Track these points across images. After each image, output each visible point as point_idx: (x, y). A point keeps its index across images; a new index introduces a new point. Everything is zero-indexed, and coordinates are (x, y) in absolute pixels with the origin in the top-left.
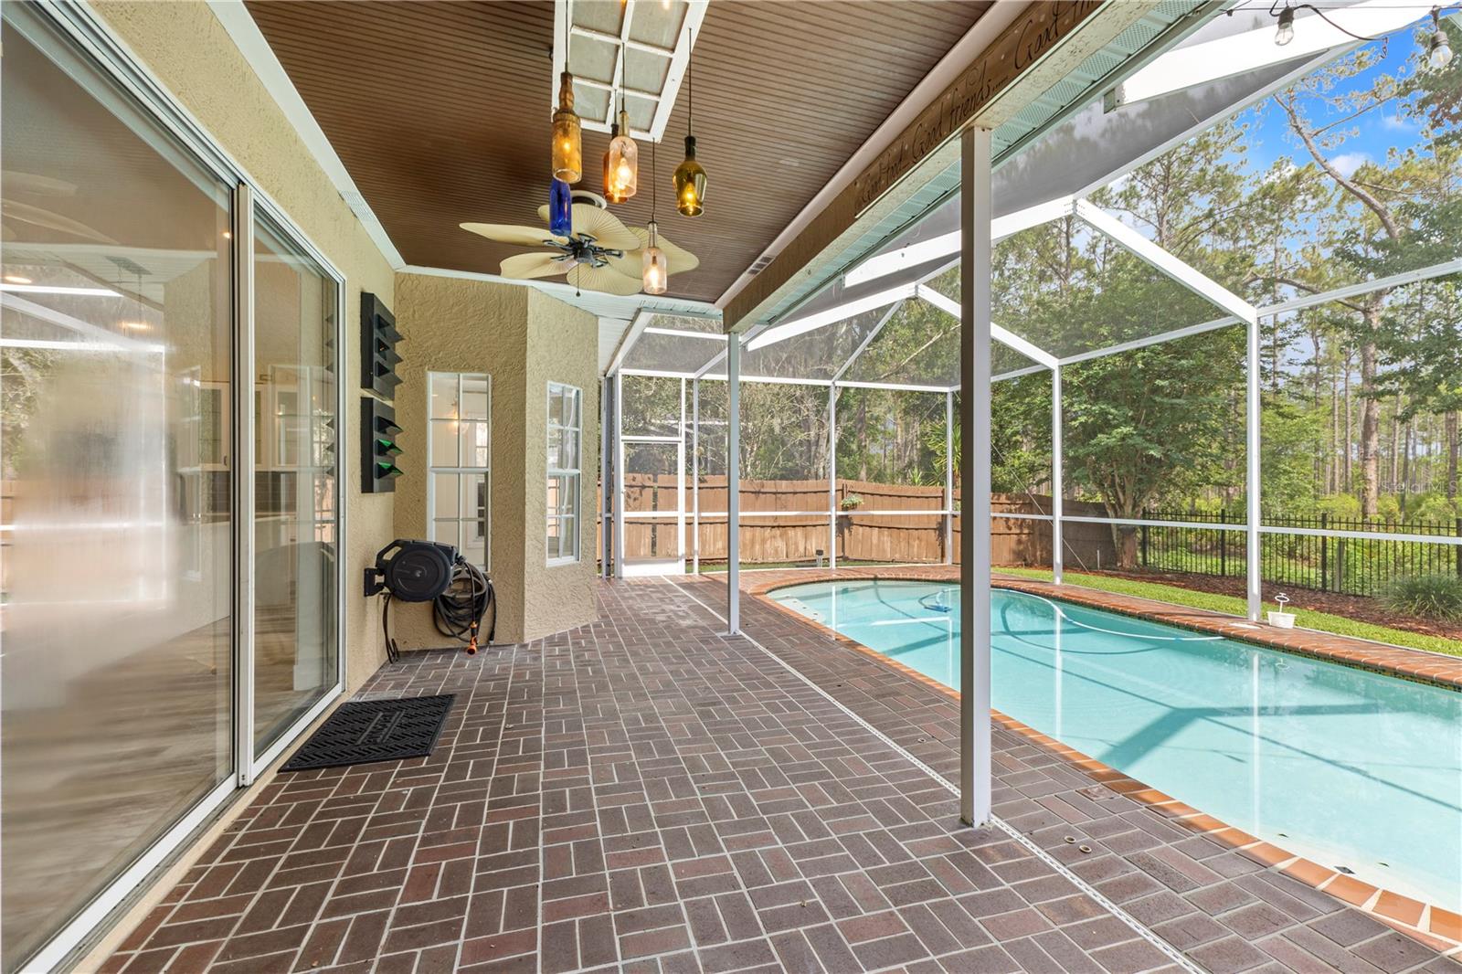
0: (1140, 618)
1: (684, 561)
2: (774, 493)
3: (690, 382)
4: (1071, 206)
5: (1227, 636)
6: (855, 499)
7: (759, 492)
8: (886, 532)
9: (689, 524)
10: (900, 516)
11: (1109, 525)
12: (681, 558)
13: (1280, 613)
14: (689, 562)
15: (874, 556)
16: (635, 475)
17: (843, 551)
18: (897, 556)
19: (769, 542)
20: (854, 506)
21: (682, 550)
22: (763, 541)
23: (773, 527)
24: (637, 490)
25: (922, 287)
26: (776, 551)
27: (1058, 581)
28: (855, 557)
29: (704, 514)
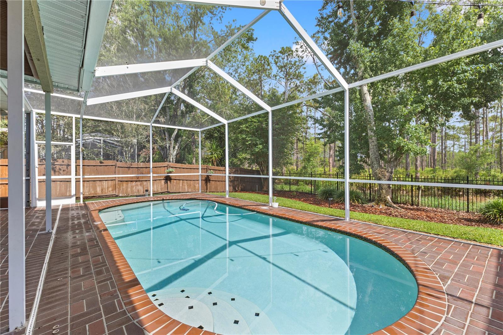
0: (239, 208)
1: (74, 198)
2: (137, 168)
3: (76, 119)
4: (205, 63)
5: (258, 212)
6: (171, 170)
7: (130, 167)
8: (185, 182)
9: (78, 181)
10: (191, 175)
11: (261, 178)
12: (73, 196)
13: (275, 203)
14: (78, 199)
15: (180, 191)
16: (64, 160)
17: (168, 189)
18: (190, 190)
19: (135, 187)
20: (170, 172)
21: (73, 192)
22: (132, 187)
23: (137, 181)
24: (65, 167)
25: (173, 89)
26: (138, 191)
27: (227, 197)
28: (172, 191)
29: (86, 177)
